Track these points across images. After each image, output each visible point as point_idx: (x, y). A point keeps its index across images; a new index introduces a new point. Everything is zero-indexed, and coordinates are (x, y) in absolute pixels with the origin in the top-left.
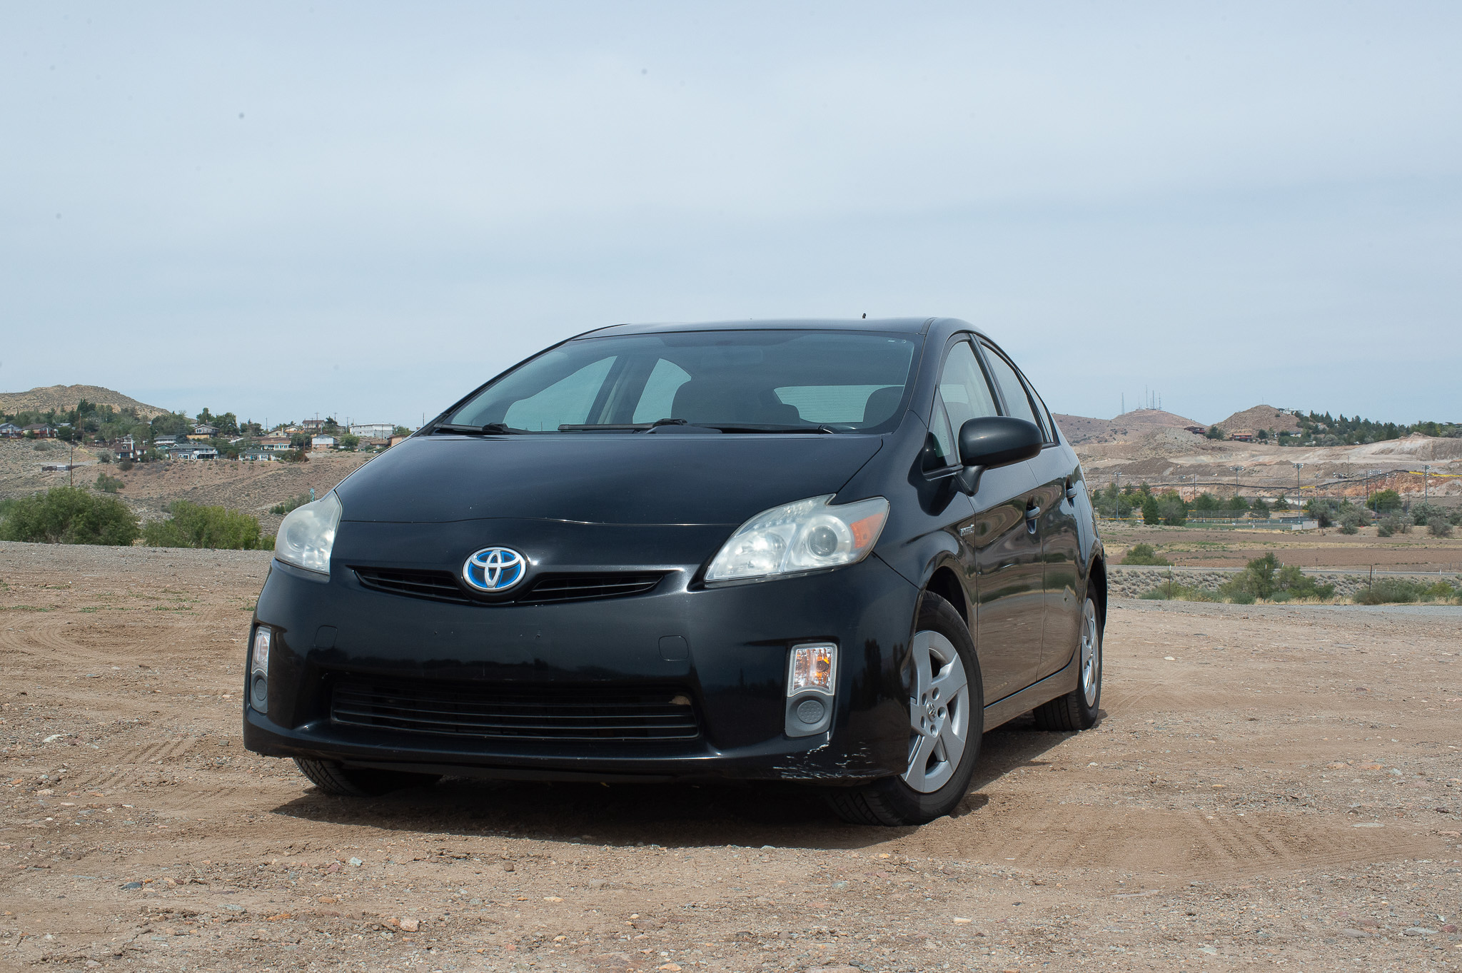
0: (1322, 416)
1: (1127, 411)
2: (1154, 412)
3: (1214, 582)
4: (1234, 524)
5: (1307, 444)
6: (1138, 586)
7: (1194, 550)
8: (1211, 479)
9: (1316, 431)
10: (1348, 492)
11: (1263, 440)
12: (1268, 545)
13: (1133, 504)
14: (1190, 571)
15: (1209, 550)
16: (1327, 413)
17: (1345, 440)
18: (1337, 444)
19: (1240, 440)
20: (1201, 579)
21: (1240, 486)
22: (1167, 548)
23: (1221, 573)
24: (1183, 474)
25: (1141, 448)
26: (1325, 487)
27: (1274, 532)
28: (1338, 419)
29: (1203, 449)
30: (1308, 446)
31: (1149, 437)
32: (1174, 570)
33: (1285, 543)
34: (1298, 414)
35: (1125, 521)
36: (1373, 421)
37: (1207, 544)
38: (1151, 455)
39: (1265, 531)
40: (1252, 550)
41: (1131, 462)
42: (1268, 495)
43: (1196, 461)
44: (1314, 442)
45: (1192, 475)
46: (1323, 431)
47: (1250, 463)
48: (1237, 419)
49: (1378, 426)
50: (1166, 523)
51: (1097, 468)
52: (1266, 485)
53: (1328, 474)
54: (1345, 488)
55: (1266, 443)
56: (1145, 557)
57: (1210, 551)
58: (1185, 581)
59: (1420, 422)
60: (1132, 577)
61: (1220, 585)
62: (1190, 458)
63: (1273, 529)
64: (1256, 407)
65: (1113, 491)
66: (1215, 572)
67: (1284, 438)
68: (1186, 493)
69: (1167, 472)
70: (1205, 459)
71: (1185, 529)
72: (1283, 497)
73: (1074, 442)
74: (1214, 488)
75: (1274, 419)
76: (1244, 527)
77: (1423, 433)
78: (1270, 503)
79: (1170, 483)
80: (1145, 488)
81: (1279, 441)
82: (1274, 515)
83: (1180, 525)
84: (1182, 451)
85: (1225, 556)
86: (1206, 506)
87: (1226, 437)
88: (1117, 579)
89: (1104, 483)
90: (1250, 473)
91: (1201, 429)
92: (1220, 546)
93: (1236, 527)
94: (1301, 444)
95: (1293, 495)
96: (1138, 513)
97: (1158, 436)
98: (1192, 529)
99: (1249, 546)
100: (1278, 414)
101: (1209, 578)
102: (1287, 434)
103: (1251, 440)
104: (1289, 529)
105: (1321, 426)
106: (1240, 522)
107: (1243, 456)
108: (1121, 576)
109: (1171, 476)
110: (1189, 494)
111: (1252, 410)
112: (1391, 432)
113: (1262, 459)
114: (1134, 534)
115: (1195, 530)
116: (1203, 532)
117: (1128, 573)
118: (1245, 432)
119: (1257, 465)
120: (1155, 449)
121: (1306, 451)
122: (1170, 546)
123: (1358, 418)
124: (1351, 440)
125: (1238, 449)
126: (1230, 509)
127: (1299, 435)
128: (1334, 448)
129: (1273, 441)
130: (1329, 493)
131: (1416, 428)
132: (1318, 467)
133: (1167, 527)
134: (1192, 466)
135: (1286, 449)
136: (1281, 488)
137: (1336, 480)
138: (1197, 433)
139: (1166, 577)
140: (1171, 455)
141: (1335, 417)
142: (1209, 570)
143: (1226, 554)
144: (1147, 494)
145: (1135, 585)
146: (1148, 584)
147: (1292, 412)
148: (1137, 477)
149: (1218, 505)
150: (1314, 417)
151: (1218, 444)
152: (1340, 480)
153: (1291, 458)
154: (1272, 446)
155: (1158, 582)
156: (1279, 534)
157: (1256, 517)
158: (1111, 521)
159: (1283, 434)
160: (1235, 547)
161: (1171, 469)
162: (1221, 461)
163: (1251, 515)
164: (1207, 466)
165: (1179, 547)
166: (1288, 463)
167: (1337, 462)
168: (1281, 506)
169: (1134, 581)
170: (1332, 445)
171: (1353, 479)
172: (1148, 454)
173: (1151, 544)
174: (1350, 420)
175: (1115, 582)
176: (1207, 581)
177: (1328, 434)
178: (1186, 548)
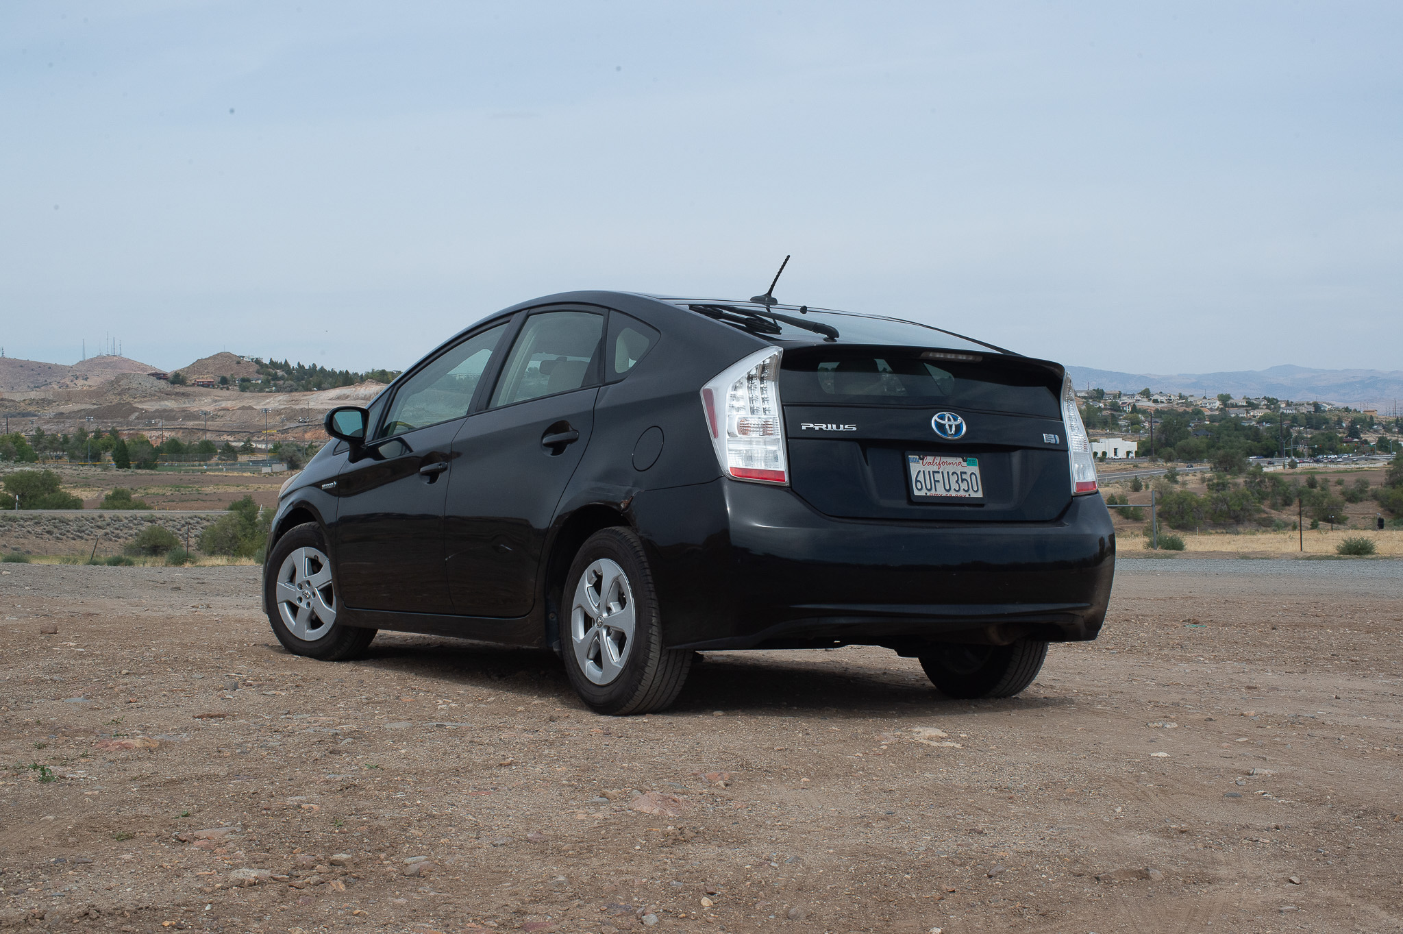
0: (281, 363)
1: (87, 358)
2: (115, 358)
3: (196, 524)
4: (205, 467)
5: (267, 390)
6: (121, 530)
7: (169, 493)
8: (176, 424)
9: (276, 378)
10: (308, 436)
11: (225, 386)
12: (241, 487)
13: (103, 448)
14: (172, 515)
15: (184, 493)
16: (286, 361)
17: (303, 387)
18: (296, 390)
19: (203, 386)
20: (183, 522)
21: (205, 430)
22: (142, 491)
23: (203, 516)
24: (148, 419)
25: (105, 393)
26: (286, 431)
27: (245, 474)
28: (296, 366)
29: (167, 394)
30: (267, 392)
31: (113, 384)
32: (157, 513)
33: (257, 486)
34: (258, 362)
35: (95, 466)
36: (328, 368)
37: (182, 487)
38: (116, 400)
39: (236, 474)
40: (226, 493)
41: (95, 407)
42: (232, 439)
43: (160, 405)
44: (274, 388)
45: (157, 420)
46: (282, 378)
47: (213, 408)
48: (199, 365)
49: (333, 374)
50: (138, 467)
51: (62, 413)
52: (229, 430)
53: (289, 419)
54: (306, 432)
55: (228, 389)
56: (124, 501)
57: (186, 494)
58: (167, 524)
59: (373, 370)
60: (115, 521)
61: (202, 528)
62: (153, 403)
63: (245, 472)
64: (218, 355)
65: (83, 434)
66: (197, 515)
67: (245, 385)
68: (154, 437)
69: (133, 417)
70: (169, 404)
71: (157, 473)
72: (249, 441)
73: (35, 387)
74: (179, 431)
75: (235, 366)
76: (215, 470)
77: (376, 380)
78: (237, 447)
79: (136, 428)
80: (114, 433)
81: (240, 387)
82: (242, 458)
83: (152, 469)
84: (147, 396)
85: (202, 499)
86: (175, 450)
87: (189, 383)
88: (99, 524)
89: (69, 427)
90: (213, 418)
91: (164, 375)
92: (194, 489)
93: (207, 470)
94: (261, 390)
95: (255, 438)
96: (108, 456)
97: (122, 382)
98: (165, 473)
99: (222, 489)
100: (239, 361)
101: (192, 521)
102: (248, 380)
103: (213, 386)
104: (260, 472)
105: (280, 373)
106: (210, 465)
107: (206, 401)
108: (104, 520)
109: (136, 421)
110: (154, 438)
111: (214, 357)
112: (346, 379)
113: (224, 404)
114: (108, 478)
115: (168, 472)
116: (175, 475)
117: (110, 518)
118: (207, 378)
119: (221, 410)
120: (119, 394)
121: (267, 397)
122: (145, 490)
123: (314, 365)
124: (310, 386)
125: (201, 395)
126: (200, 453)
127: (260, 382)
128: (293, 394)
129: (235, 388)
130: (290, 437)
131: (370, 375)
132: (278, 412)
133: (139, 471)
134: (157, 411)
135: (247, 394)
136: (245, 432)
137: (298, 424)
138: (160, 378)
139: (149, 521)
140: (135, 400)
141: (293, 364)
142: (190, 513)
143: (200, 497)
144: (116, 438)
145: (118, 529)
146: (131, 529)
147: (252, 359)
148: (103, 422)
149: (188, 448)
150: (273, 364)
151: (182, 389)
152: (301, 424)
153: (252, 403)
154: (234, 392)
155: (140, 526)
156: (250, 477)
157: (224, 460)
158: (82, 466)
159: (244, 380)
160: (210, 489)
161: (137, 414)
162: (184, 406)
163: (220, 459)
164: (172, 410)
165: (154, 490)
166: (251, 408)
167: (297, 407)
168: (248, 450)
169: (117, 526)
170: (291, 391)
171: (313, 423)
172: (112, 399)
173: (126, 487)
174: (307, 367)
175: (98, 527)
176: (190, 524)
177: (287, 380)
178: (161, 491)
